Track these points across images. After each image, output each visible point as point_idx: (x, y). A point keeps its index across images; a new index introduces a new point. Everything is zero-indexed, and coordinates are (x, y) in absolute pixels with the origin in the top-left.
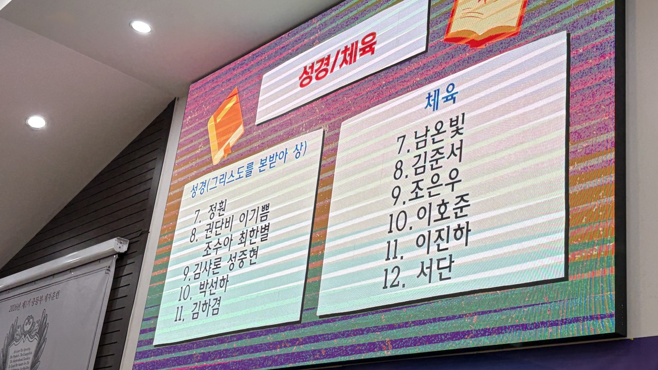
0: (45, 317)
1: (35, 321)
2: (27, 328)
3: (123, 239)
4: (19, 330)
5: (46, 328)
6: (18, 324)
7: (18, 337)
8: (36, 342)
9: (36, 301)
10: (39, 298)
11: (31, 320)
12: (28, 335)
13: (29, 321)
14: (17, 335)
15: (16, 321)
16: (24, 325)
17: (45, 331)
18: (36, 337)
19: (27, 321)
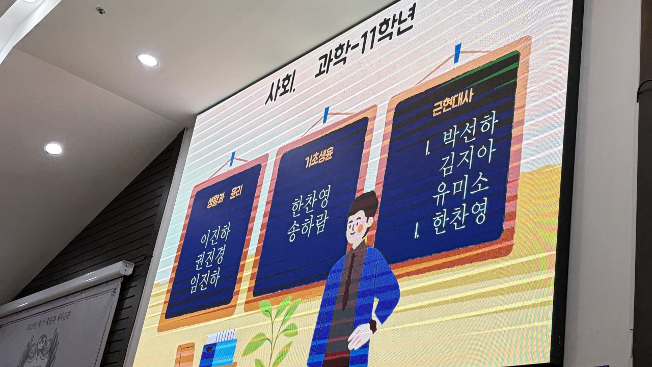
0: (56, 336)
1: (48, 340)
2: (40, 346)
3: (128, 262)
4: (33, 348)
5: (56, 347)
6: (33, 343)
7: (32, 355)
8: (46, 360)
9: (50, 321)
10: (53, 318)
11: (45, 339)
12: (40, 354)
13: (42, 339)
14: (32, 353)
15: (32, 340)
16: (37, 344)
17: (55, 349)
18: (47, 355)
19: (41, 340)
